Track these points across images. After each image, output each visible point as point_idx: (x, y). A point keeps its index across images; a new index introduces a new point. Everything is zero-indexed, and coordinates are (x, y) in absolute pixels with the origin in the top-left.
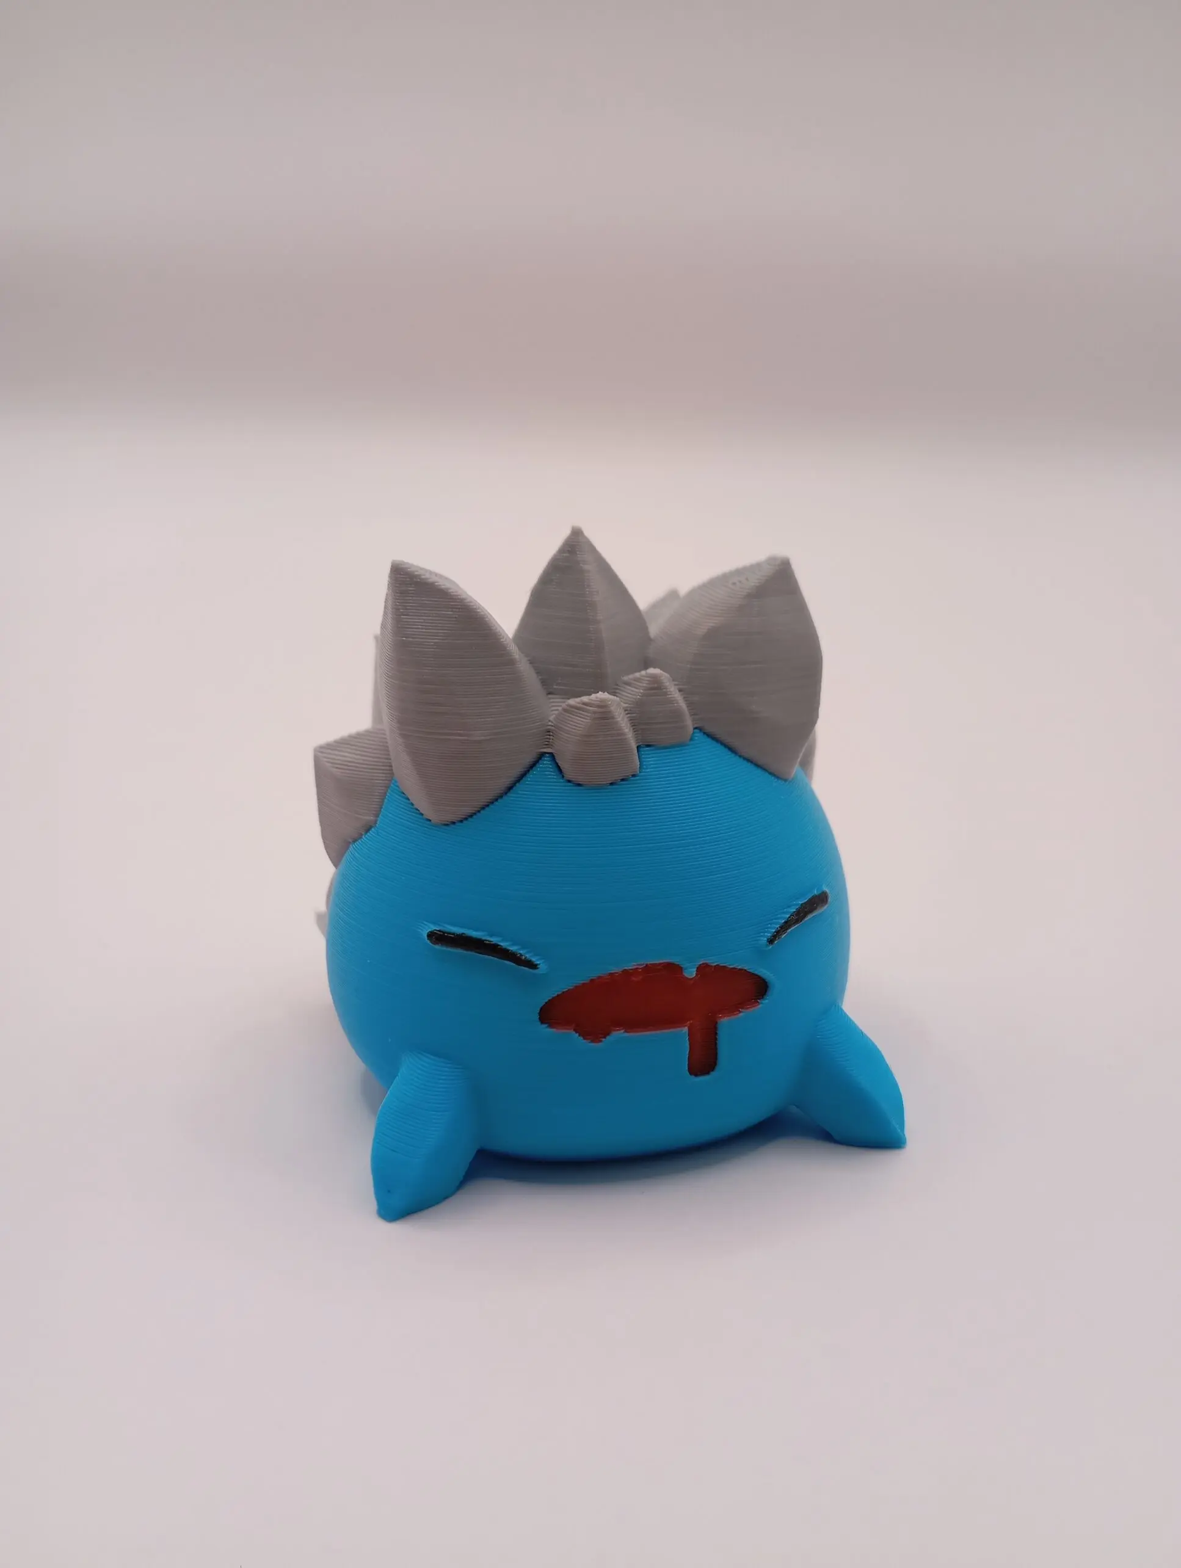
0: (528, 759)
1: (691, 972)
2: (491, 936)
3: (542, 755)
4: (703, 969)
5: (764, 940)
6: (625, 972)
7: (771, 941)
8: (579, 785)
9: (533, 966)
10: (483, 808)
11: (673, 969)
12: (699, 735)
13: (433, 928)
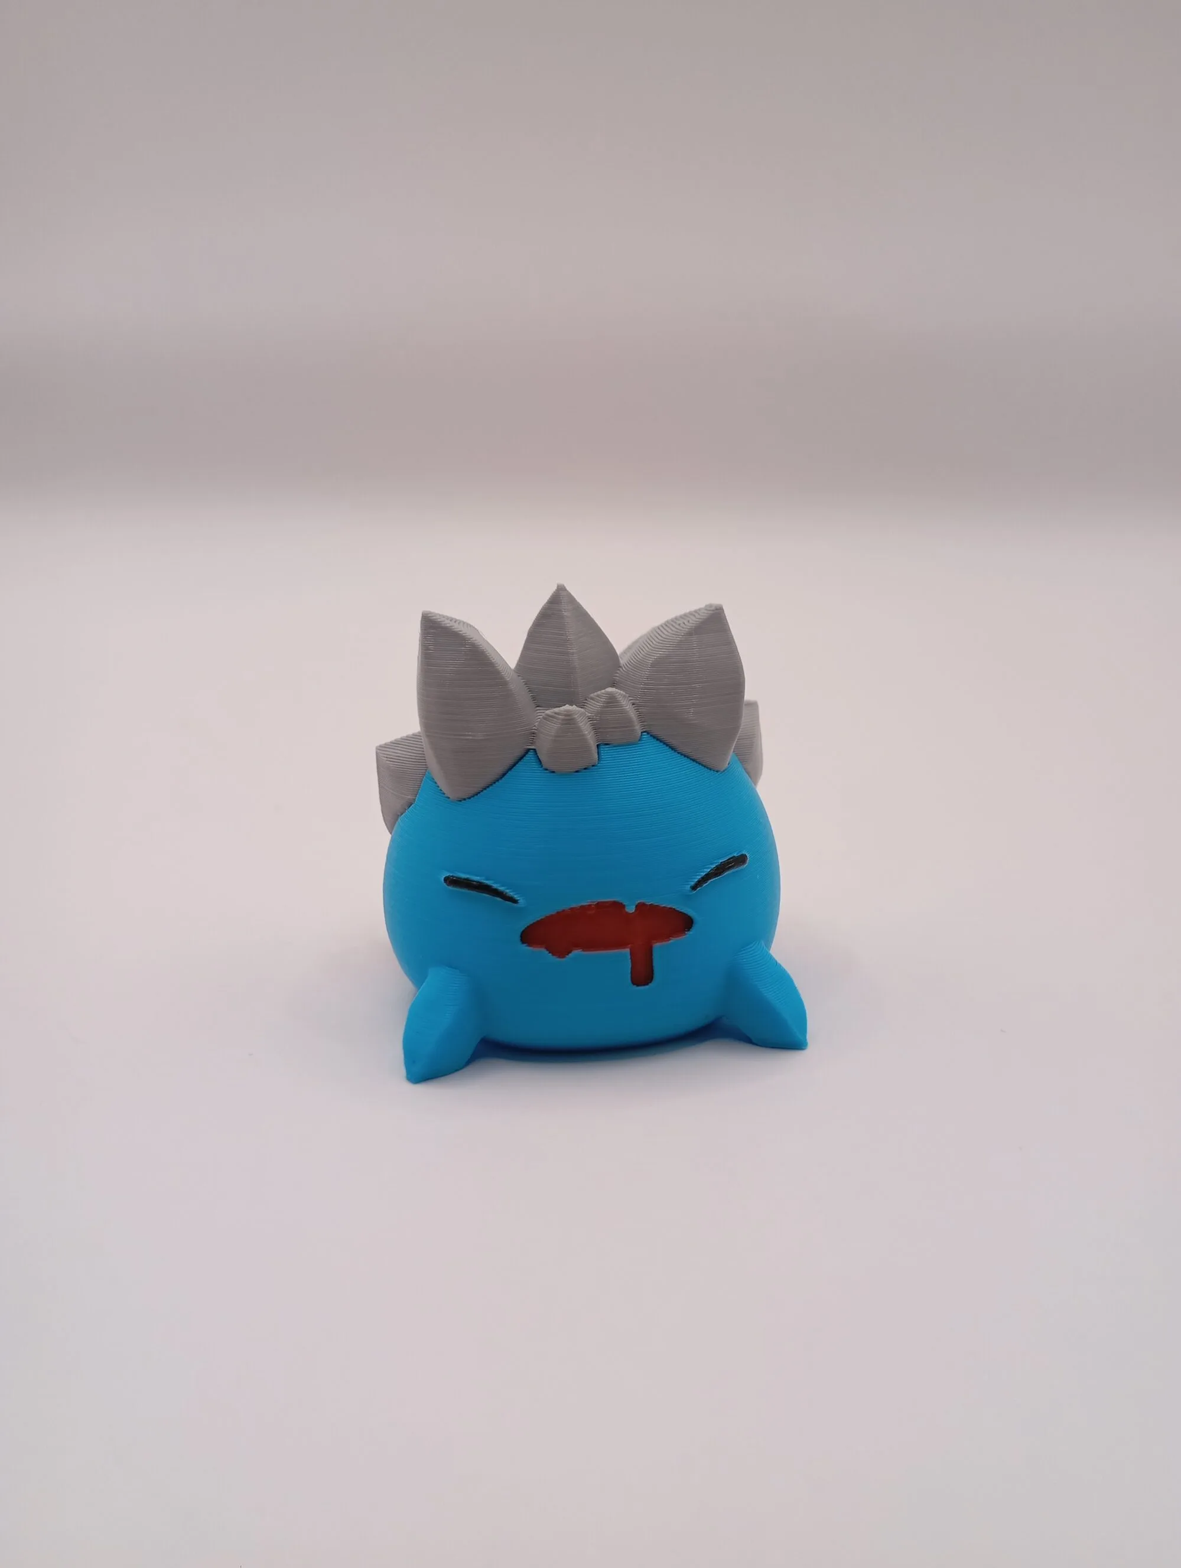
0: (518, 753)
1: (631, 909)
2: (487, 880)
3: (529, 750)
4: (640, 907)
5: (688, 887)
6: (582, 907)
7: (694, 888)
8: (553, 772)
9: (515, 901)
10: (485, 789)
11: (618, 906)
12: (645, 736)
13: (448, 874)
